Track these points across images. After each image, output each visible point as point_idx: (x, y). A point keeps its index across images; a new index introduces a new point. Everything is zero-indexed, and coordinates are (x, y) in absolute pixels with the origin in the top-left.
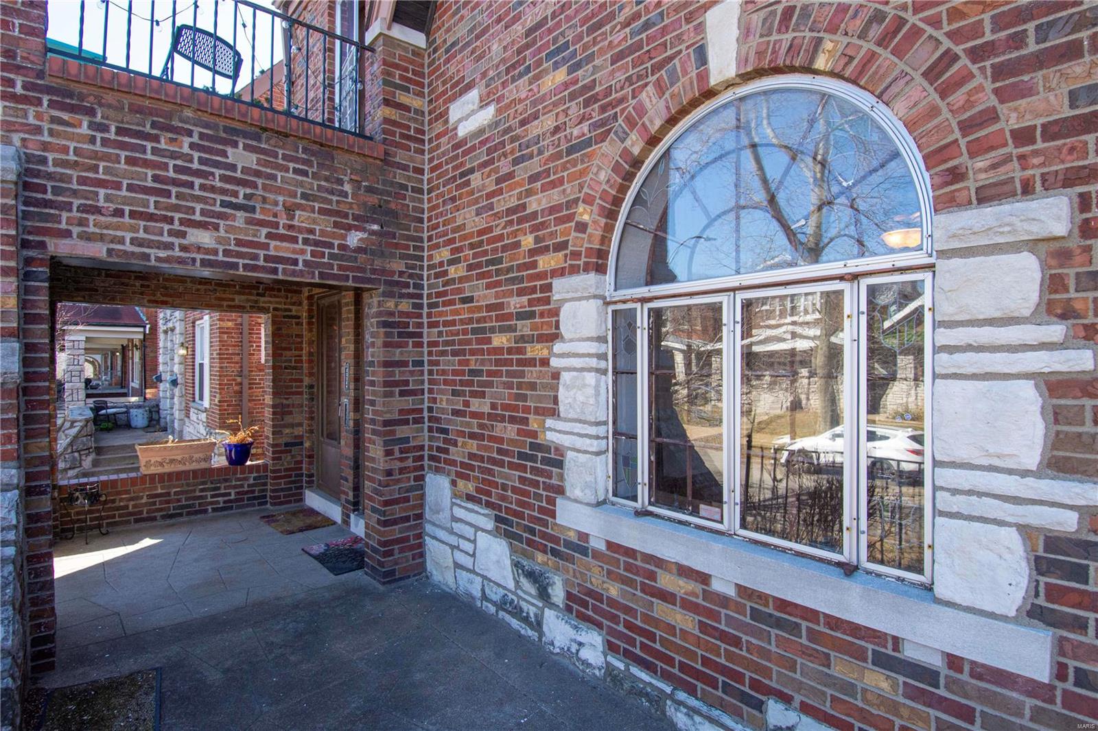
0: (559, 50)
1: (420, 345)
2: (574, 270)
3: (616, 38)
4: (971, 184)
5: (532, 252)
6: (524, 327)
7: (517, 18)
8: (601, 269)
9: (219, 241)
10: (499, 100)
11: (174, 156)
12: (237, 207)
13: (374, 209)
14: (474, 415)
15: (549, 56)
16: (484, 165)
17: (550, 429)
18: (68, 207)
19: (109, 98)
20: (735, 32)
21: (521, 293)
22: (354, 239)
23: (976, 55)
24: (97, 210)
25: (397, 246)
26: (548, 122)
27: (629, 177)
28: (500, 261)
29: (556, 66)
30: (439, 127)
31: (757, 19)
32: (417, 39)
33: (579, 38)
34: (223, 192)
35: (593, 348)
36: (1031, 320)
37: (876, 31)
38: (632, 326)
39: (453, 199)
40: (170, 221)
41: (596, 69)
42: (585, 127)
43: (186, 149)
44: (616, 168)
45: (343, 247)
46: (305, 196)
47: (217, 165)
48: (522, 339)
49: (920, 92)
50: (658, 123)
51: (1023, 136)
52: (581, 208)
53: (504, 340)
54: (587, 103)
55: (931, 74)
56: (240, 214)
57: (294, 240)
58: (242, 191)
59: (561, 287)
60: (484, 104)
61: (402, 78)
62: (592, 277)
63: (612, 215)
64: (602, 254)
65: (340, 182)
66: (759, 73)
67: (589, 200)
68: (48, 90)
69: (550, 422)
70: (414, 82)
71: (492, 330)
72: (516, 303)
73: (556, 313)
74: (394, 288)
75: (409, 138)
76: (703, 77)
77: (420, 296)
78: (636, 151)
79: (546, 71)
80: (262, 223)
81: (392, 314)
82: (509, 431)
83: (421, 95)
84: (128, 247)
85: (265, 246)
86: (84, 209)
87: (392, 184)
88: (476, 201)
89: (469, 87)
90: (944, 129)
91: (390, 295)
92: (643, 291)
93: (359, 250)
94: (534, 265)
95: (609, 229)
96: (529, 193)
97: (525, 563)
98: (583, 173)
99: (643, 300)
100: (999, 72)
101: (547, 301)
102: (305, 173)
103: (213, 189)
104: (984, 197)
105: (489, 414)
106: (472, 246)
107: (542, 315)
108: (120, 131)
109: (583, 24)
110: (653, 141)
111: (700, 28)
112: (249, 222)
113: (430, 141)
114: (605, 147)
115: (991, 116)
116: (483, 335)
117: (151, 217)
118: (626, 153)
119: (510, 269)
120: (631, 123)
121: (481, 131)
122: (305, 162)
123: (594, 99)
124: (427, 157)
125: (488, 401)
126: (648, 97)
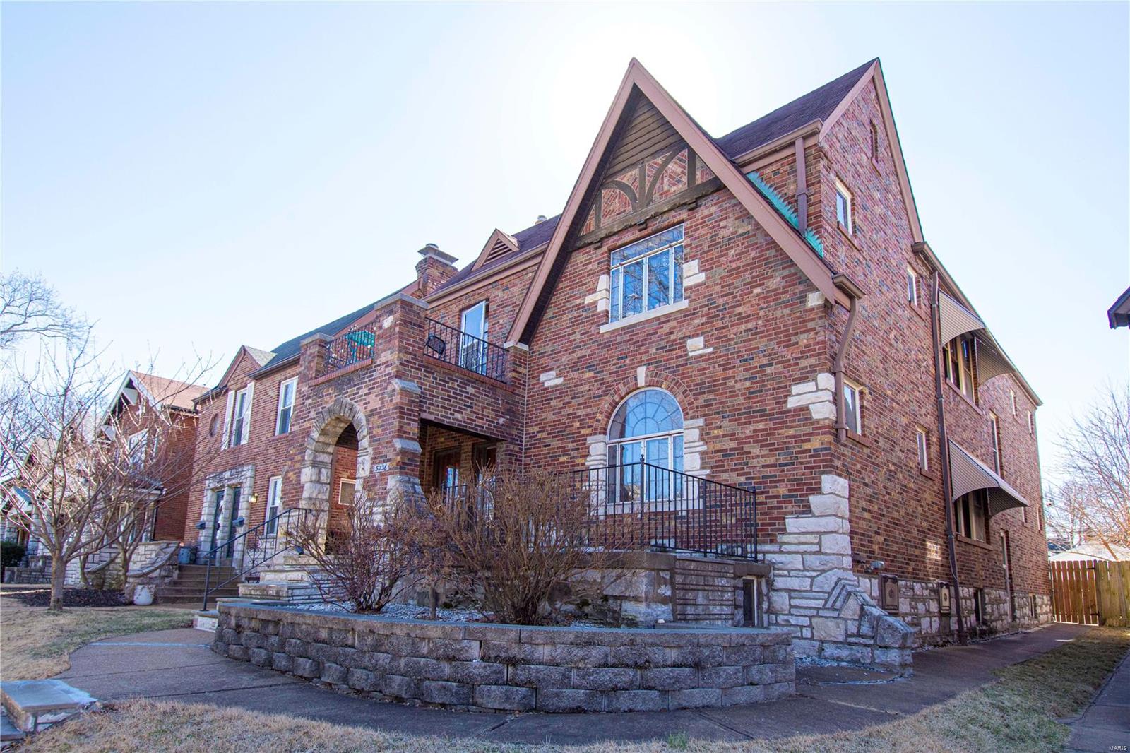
0: (591, 366)
1: (521, 465)
2: (595, 434)
3: (612, 368)
4: (690, 415)
5: (578, 428)
6: (575, 454)
7: (574, 352)
8: (605, 434)
9: (463, 418)
10: (565, 377)
11: (453, 388)
12: (468, 407)
13: (509, 410)
15: (587, 367)
16: (558, 398)
18: (426, 403)
19: (438, 369)
20: (644, 375)
21: (573, 442)
22: (501, 421)
23: (691, 391)
24: (432, 405)
25: (515, 425)
26: (587, 388)
27: (615, 407)
28: (564, 431)
29: (590, 371)
30: (534, 381)
31: (649, 373)
32: (525, 347)
33: (598, 365)
34: (465, 401)
35: (602, 457)
36: (699, 441)
37: (674, 382)
38: (615, 451)
39: (541, 409)
40: (450, 409)
41: (604, 375)
42: (600, 391)
43: (456, 386)
44: (611, 404)
45: (498, 423)
46: (487, 404)
47: (463, 392)
48: (574, 457)
49: (681, 396)
50: (624, 394)
51: (697, 407)
52: (598, 415)
53: (565, 459)
54: (601, 384)
55: (684, 393)
56: (469, 409)
57: (483, 419)
58: (470, 401)
59: (590, 440)
60: (558, 376)
61: (520, 362)
62: (602, 436)
63: (609, 418)
64: (606, 429)
65: (498, 399)
66: (650, 386)
67: (601, 413)
68: (423, 366)
70: (523, 364)
71: (560, 456)
72: (571, 446)
73: (588, 447)
74: (513, 441)
75: (521, 384)
76: (636, 384)
77: (522, 445)
78: (617, 400)
79: (586, 372)
80: (475, 413)
81: (511, 451)
83: (525, 368)
84: (439, 417)
85: (475, 421)
86: (430, 404)
87: (514, 401)
88: (553, 410)
89: (551, 369)
90: (685, 404)
91: (512, 443)
92: (619, 440)
93: (503, 425)
94: (580, 432)
95: (608, 422)
96: (578, 409)
98: (599, 405)
99: (619, 443)
100: (694, 395)
101: (585, 444)
102: (487, 396)
103: (462, 400)
104: (692, 418)
106: (550, 426)
107: (582, 449)
108: (440, 380)
109: (600, 360)
110: (622, 398)
111: (636, 371)
112: (471, 412)
113: (529, 386)
114: (607, 398)
115: (692, 403)
116: (554, 458)
117: (445, 408)
118: (614, 400)
119: (568, 434)
120: (615, 392)
121: (557, 386)
122: (489, 392)
123: (604, 383)
124: (527, 391)
126: (621, 386)
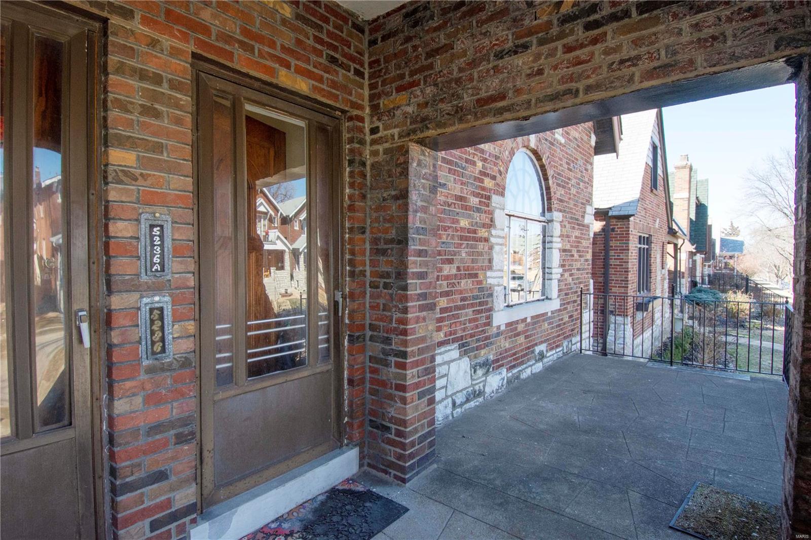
2: (498, 193)
5: (481, 173)
6: (477, 217)
14: (447, 278)
17: (489, 277)
21: (476, 195)
28: (464, 167)
35: (503, 233)
48: (476, 224)
52: (500, 162)
53: (467, 223)
59: (495, 200)
67: (502, 160)
69: (489, 274)
71: (460, 215)
72: (473, 200)
73: (492, 213)
82: (466, 284)
94: (482, 181)
97: (479, 361)
101: (489, 205)
105: (456, 275)
107: (485, 212)
125: (455, 265)
